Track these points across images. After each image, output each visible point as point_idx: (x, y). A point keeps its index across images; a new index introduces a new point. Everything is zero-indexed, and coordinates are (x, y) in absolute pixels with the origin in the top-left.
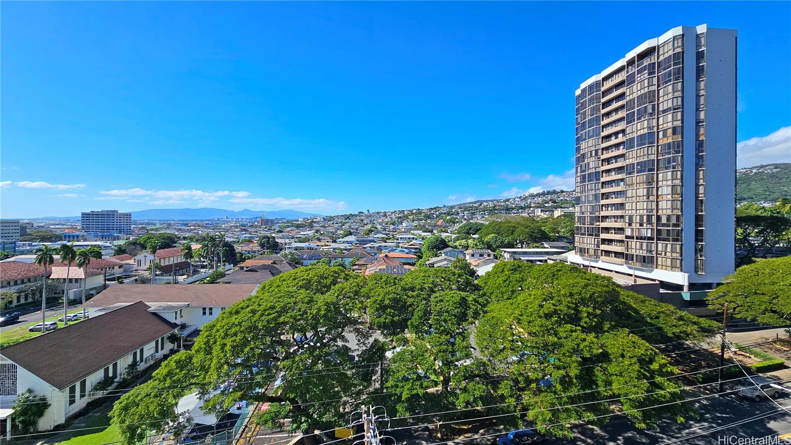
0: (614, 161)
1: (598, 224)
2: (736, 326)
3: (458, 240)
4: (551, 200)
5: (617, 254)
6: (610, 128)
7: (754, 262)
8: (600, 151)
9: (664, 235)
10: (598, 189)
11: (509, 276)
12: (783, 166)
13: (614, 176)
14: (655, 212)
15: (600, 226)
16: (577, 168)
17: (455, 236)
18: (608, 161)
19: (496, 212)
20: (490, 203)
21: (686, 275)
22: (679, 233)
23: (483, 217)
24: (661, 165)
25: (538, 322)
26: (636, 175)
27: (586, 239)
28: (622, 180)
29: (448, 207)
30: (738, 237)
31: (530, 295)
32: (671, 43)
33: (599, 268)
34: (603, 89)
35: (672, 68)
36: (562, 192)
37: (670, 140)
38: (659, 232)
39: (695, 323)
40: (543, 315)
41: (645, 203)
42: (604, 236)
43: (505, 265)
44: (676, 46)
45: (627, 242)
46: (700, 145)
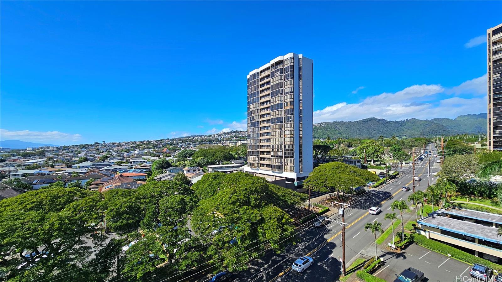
0: (265, 116)
1: (258, 149)
2: (313, 195)
3: (178, 161)
4: (235, 136)
5: (268, 165)
6: (264, 98)
7: (319, 166)
8: (259, 110)
9: (287, 155)
10: (259, 131)
11: (212, 182)
12: (328, 124)
13: (266, 124)
14: (283, 143)
15: (260, 151)
16: (248, 118)
17: (176, 159)
18: (263, 116)
19: (203, 143)
20: (200, 137)
21: (296, 173)
22: (293, 153)
23: (195, 146)
24: (286, 120)
25: (229, 207)
26: (275, 124)
27: (253, 158)
28: (269, 126)
29: (171, 140)
30: (314, 155)
31: (224, 192)
32: (289, 60)
33: (259, 173)
34: (260, 77)
35: (290, 72)
36: (241, 132)
37: (289, 108)
38: (285, 153)
39: (299, 196)
40: (231, 203)
41: (279, 139)
42: (261, 156)
43: (209, 175)
44: (291, 62)
45: (272, 159)
46: (300, 111)
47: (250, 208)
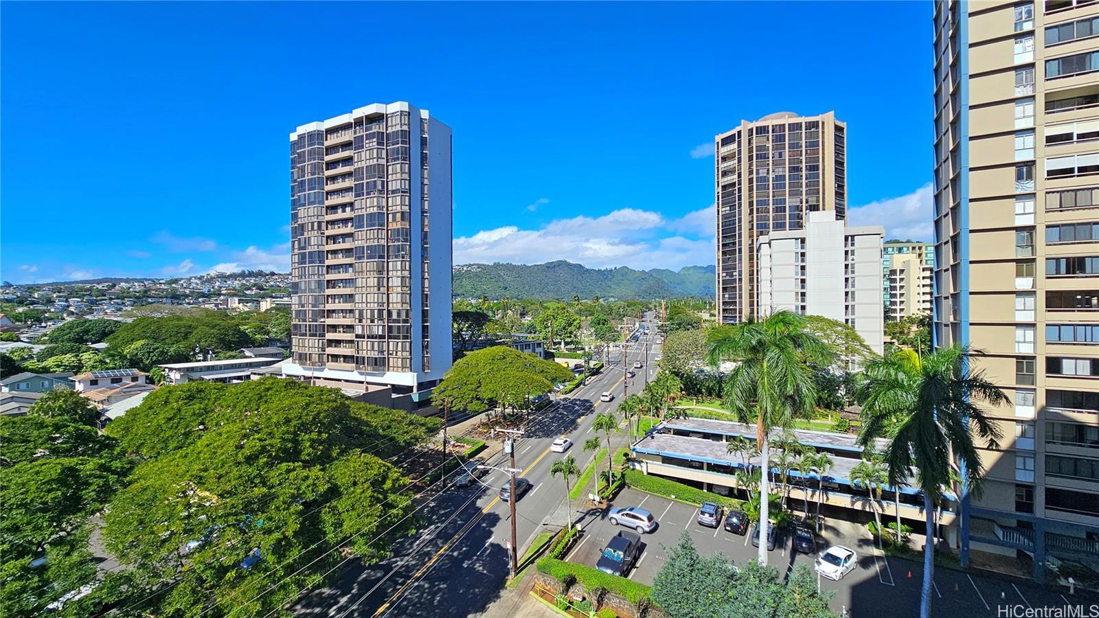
0: (341, 240)
1: (322, 320)
2: (454, 419)
3: (52, 355)
4: (254, 285)
5: (347, 358)
6: (336, 196)
7: (465, 355)
8: (324, 225)
9: (395, 333)
10: (323, 275)
11: (179, 410)
12: (482, 267)
13: (340, 260)
14: (385, 305)
15: (326, 323)
16: (293, 242)
17: (43, 347)
18: (334, 238)
19: (150, 300)
20: (136, 284)
21: (415, 374)
22: (408, 329)
23: (120, 310)
24: (391, 253)
25: (235, 472)
26: (366, 261)
27: (307, 341)
28: (351, 265)
29: (18, 287)
30: (455, 332)
31: (220, 434)
32: (399, 117)
33: (325, 379)
34: (327, 143)
35: (400, 145)
36: (273, 274)
37: (399, 226)
38: (390, 328)
39: (423, 425)
40: (242, 460)
41: (376, 295)
42: (330, 336)
43: (170, 392)
44: (403, 122)
45: (358, 342)
46: (425, 236)
47: (299, 466)
